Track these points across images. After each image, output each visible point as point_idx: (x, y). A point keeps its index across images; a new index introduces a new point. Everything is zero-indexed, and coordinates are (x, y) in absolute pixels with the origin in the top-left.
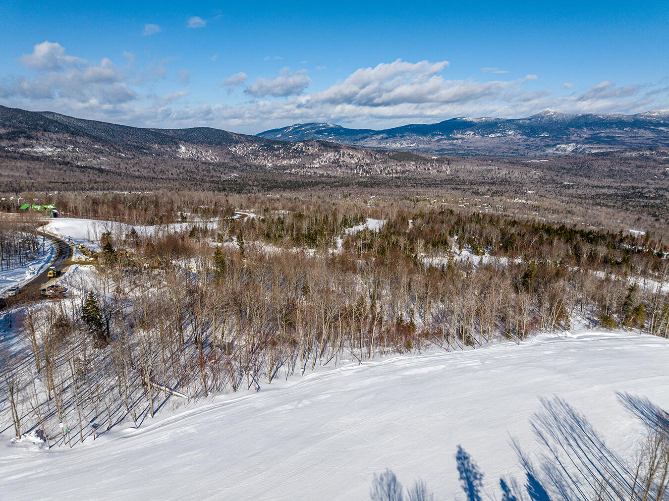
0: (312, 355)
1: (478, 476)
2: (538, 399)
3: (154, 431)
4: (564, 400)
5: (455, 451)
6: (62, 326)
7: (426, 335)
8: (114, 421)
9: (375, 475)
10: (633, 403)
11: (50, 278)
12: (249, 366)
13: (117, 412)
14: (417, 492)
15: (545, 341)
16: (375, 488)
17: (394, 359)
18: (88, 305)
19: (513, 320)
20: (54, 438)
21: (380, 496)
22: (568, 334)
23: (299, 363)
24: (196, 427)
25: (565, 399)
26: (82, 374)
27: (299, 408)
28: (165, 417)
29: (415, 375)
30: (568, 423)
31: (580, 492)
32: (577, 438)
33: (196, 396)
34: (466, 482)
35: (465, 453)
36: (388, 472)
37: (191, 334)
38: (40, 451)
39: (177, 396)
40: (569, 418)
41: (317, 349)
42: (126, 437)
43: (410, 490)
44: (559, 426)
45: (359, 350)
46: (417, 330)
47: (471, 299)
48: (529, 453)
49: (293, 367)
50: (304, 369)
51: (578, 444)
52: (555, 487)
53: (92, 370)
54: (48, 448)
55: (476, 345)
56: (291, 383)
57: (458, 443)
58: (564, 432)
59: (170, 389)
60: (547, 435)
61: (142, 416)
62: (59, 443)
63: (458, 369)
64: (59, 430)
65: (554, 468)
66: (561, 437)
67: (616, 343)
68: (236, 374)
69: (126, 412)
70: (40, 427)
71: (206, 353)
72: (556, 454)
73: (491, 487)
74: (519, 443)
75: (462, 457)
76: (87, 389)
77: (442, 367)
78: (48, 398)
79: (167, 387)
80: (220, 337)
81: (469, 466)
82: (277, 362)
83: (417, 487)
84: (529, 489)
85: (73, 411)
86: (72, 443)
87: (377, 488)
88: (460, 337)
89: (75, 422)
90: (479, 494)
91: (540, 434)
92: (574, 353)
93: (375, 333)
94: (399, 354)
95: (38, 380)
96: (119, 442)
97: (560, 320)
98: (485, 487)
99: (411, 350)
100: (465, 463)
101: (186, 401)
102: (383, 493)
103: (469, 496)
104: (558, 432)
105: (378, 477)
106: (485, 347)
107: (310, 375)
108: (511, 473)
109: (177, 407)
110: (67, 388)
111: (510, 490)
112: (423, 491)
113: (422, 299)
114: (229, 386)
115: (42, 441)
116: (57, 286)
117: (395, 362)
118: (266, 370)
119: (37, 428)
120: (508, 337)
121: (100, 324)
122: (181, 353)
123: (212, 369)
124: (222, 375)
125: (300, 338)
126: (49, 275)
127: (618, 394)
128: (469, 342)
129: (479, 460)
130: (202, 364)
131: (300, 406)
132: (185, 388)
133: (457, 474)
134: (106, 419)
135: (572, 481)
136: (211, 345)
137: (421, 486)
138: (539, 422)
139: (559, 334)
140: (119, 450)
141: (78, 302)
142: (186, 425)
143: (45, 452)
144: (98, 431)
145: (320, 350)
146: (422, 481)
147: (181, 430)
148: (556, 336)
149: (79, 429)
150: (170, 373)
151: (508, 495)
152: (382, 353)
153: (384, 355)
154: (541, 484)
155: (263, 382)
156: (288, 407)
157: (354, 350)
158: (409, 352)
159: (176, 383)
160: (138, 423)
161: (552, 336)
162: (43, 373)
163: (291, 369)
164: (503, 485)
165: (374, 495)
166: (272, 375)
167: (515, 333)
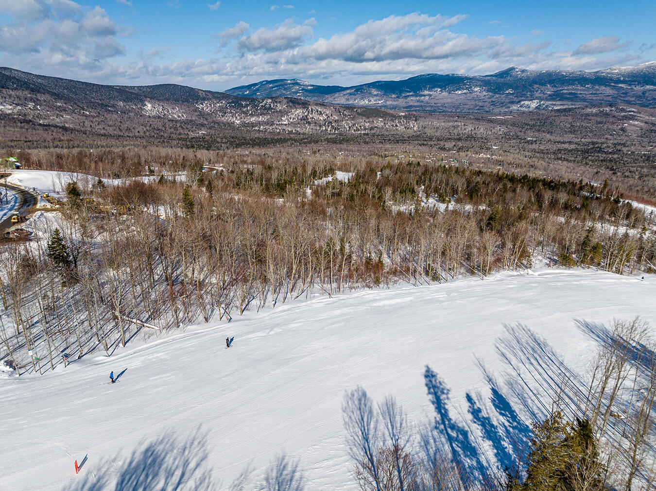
0: (283, 290)
1: (445, 392)
2: (502, 325)
3: (126, 358)
4: (526, 326)
5: (424, 370)
6: (29, 266)
7: (394, 272)
8: (85, 350)
9: (346, 391)
10: (590, 329)
11: (14, 223)
12: (221, 298)
13: (88, 343)
14: (387, 405)
15: (509, 277)
16: (346, 402)
17: (364, 293)
18: (53, 243)
19: (477, 259)
20: (24, 366)
21: (351, 409)
22: (530, 271)
23: (270, 297)
24: (168, 353)
25: (526, 325)
26: (51, 310)
27: (270, 335)
28: (137, 345)
29: (384, 306)
30: (530, 346)
31: (540, 402)
32: (538, 357)
33: (168, 327)
34: (434, 396)
35: (432, 372)
36: (358, 389)
37: (161, 273)
38: (10, 378)
39: (149, 327)
40: (530, 341)
41: (287, 285)
42: (97, 364)
43: (380, 403)
44: (521, 348)
45: (329, 286)
46: (386, 268)
47: (440, 238)
48: (493, 370)
49: (265, 301)
50: (276, 302)
51: (539, 363)
52: (518, 399)
53: (61, 306)
54: (18, 376)
55: (442, 281)
56: (263, 314)
57: (426, 364)
58: (526, 352)
59: (141, 321)
60: (510, 356)
61: (114, 346)
62: (29, 371)
63: (425, 300)
64: (30, 360)
65: (516, 382)
66: (523, 357)
67: (574, 279)
68: (208, 307)
69: (97, 342)
70: (9, 358)
71: (177, 289)
72: (518, 371)
73: (457, 400)
74: (484, 363)
75: (430, 375)
76: (57, 324)
77: (410, 298)
78: (17, 332)
79: (139, 320)
80: (190, 275)
81: (436, 383)
82: (247, 298)
83: (387, 401)
84: (493, 401)
85: (43, 343)
86: (42, 370)
87: (348, 402)
88: (427, 273)
89: (45, 352)
90: (446, 407)
91: (503, 355)
92: (535, 287)
93: (345, 271)
94: (368, 289)
95: (6, 316)
96: (90, 368)
97: (522, 258)
98: (452, 400)
99: (380, 285)
100: (433, 380)
101: (158, 332)
102: (354, 406)
103: (436, 408)
104: (520, 353)
105: (350, 392)
106: (451, 282)
107: (281, 307)
108: (476, 388)
109: (149, 337)
110: (36, 323)
111: (475, 403)
112: (392, 404)
113: (391, 240)
114: (201, 318)
115: (11, 369)
116: (22, 230)
117: (364, 295)
118: (238, 303)
119: (6, 359)
120: (473, 273)
121: (68, 262)
122: (152, 289)
123: (184, 303)
124: (193, 308)
125: (271, 276)
126: (13, 221)
127: (577, 321)
128: (436, 278)
129: (444, 376)
130: (173, 299)
131: (271, 333)
132: (156, 321)
133: (425, 389)
134: (77, 349)
135: (533, 393)
136: (182, 283)
137: (390, 400)
138: (503, 345)
139: (521, 272)
140: (91, 375)
141: (44, 244)
142: (157, 352)
143: (16, 379)
144: (69, 359)
145: (290, 286)
146: (391, 395)
147: (153, 356)
148: (519, 273)
149: (49, 359)
150: (140, 308)
151: (474, 406)
152: (351, 288)
153: (354, 290)
154: (504, 397)
155: (235, 314)
156: (260, 334)
157: (325, 285)
158: (378, 287)
159: (147, 316)
160: (110, 352)
161: (515, 273)
162: (10, 310)
163: (262, 302)
164: (469, 398)
165: (346, 408)
166: (243, 308)
167: (479, 271)
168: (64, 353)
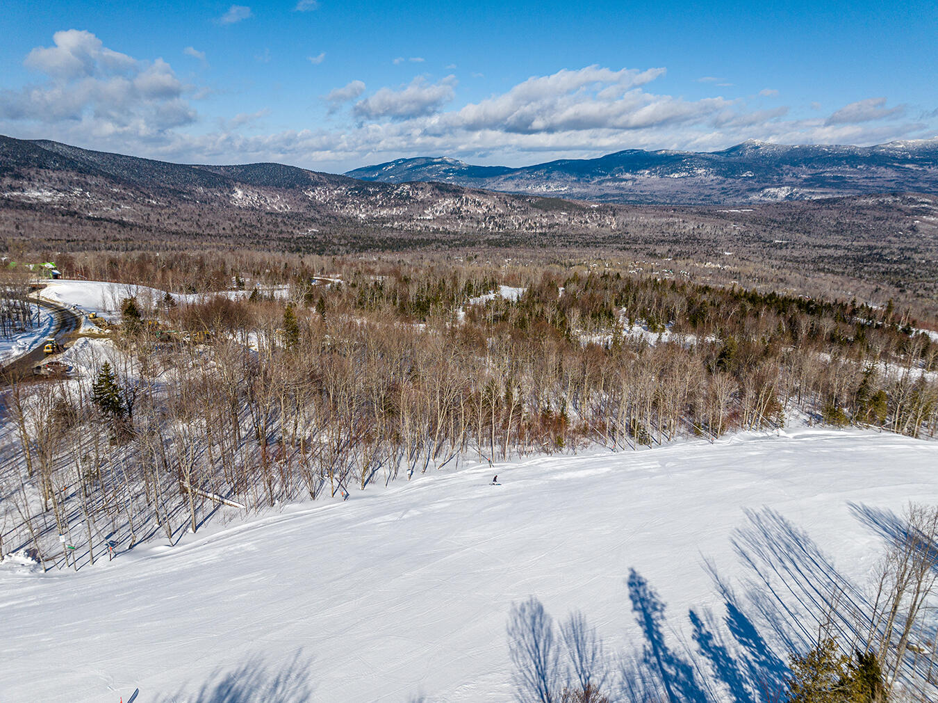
0: (423, 455)
1: (659, 607)
2: (741, 511)
3: (197, 549)
4: (777, 513)
5: (627, 575)
6: (65, 415)
7: (584, 431)
8: (139, 537)
9: (513, 603)
10: (871, 517)
11: (48, 354)
12: (334, 464)
13: (144, 527)
14: (573, 626)
15: (750, 440)
16: (514, 620)
17: (539, 460)
18: (100, 382)
19: (703, 413)
20: (53, 558)
21: (521, 632)
22: (781, 432)
23: (405, 464)
24: (256, 543)
25: (778, 510)
26: (93, 477)
27: (404, 520)
28: (212, 531)
29: (569, 480)
30: (783, 541)
31: (800, 626)
32: (795, 559)
33: (258, 505)
34: (642, 614)
35: (640, 578)
36: (531, 600)
37: (250, 427)
38: (32, 574)
39: (231, 505)
40: (783, 534)
41: (429, 447)
42: (156, 558)
43: (562, 624)
44: (769, 544)
45: (490, 449)
46: (571, 424)
47: (649, 382)
48: (729, 577)
49: (396, 469)
50: (412, 472)
51: (797, 567)
52: (767, 620)
53: (108, 472)
54: (43, 571)
55: (653, 444)
56: (393, 490)
57: (630, 565)
58: (778, 551)
59: (221, 496)
60: (754, 556)
61: (180, 532)
62: (60, 565)
63: (629, 472)
64: (61, 549)
65: (764, 596)
66: (772, 558)
67: (846, 443)
68: (316, 477)
69: (157, 526)
70: (32, 545)
71: (271, 451)
72: (766, 579)
73: (677, 619)
74: (715, 566)
75: (635, 582)
76: (101, 498)
77: (607, 469)
78: (45, 509)
79: (217, 494)
80: (291, 431)
81: (646, 595)
82: (372, 465)
83: (572, 619)
84: (729, 623)
85: (80, 524)
86: (78, 564)
87: (516, 621)
88: (631, 433)
89: (83, 539)
90: (661, 630)
91: (743, 554)
92: (789, 454)
93: (512, 429)
94: (546, 454)
95: (31, 486)
96: (146, 563)
97: (769, 413)
98: (669, 620)
99: (563, 449)
100: (641, 590)
101: (244, 512)
102: (525, 626)
103: (646, 632)
104: (768, 551)
105: (518, 606)
106: (667, 445)
107: (420, 479)
108: (704, 603)
109: (230, 520)
110: (72, 496)
111: (703, 625)
112: (581, 624)
113: (578, 384)
114: (305, 493)
115: (34, 562)
116: (57, 363)
117: (539, 464)
118: (358, 473)
119: (27, 547)
120: (698, 434)
121: (120, 409)
122: (236, 451)
123: (281, 471)
124: (294, 479)
125: (407, 434)
126: (45, 350)
127: (852, 505)
128: (644, 440)
129: (657, 585)
130: (267, 465)
131: (405, 516)
132: (242, 497)
133: (629, 603)
134: (129, 534)
135: (789, 612)
136: (279, 442)
137: (578, 619)
138: (743, 539)
139: (768, 433)
140: (147, 572)
141: (88, 384)
142: (242, 542)
143: (39, 577)
144: (116, 549)
145: (434, 449)
146: (580, 612)
147: (236, 547)
148: (765, 435)
149: (88, 548)
150: (220, 477)
151: (701, 630)
152: (521, 453)
153: (525, 456)
154: (746, 616)
155: (354, 487)
156: (388, 518)
157: (483, 449)
158: (560, 452)
159: (229, 489)
160: (174, 540)
161: (759, 434)
162: (36, 477)
163: (393, 472)
164: (694, 618)
165: (513, 629)
166: (366, 479)
167: (707, 430)
168: (109, 540)
